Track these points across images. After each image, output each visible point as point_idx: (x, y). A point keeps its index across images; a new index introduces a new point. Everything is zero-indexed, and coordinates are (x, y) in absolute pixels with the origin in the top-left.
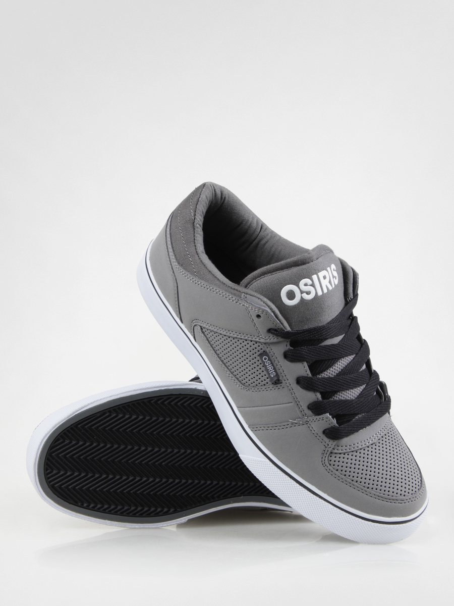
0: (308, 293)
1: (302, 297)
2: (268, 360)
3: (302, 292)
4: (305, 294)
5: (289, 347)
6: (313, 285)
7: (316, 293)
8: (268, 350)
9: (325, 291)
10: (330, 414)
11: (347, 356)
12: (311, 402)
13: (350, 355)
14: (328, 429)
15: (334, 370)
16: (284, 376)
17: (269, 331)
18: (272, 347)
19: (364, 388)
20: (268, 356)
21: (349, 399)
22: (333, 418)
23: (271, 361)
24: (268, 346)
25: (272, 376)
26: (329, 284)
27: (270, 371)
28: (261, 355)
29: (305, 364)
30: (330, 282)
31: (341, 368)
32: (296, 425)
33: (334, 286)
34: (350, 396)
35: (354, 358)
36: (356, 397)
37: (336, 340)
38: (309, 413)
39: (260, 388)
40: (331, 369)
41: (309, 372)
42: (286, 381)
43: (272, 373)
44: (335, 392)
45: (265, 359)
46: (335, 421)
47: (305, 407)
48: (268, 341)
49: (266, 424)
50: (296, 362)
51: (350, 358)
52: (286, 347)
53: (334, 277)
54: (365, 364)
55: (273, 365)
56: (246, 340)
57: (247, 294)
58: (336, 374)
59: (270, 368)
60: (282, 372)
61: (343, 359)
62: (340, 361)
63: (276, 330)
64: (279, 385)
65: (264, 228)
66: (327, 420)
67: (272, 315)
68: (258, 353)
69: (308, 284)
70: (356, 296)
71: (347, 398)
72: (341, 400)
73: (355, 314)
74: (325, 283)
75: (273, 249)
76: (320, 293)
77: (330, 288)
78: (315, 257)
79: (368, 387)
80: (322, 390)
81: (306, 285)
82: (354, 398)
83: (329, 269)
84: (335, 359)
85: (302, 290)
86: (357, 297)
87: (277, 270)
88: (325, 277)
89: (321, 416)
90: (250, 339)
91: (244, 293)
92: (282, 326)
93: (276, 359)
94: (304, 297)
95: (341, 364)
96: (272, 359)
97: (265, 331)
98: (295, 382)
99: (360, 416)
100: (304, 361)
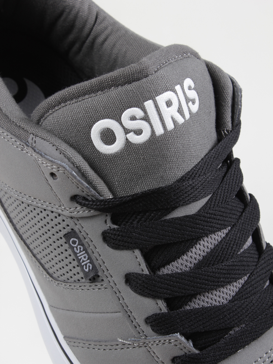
0: (138, 132)
1: (127, 139)
2: (79, 245)
3: (127, 131)
4: (132, 134)
5: (110, 225)
6: (146, 118)
7: (153, 132)
8: (76, 229)
9: (170, 126)
10: (182, 334)
11: (214, 232)
12: (150, 314)
13: (220, 230)
14: (179, 357)
15: (189, 259)
16: (105, 271)
17: (74, 198)
18: (84, 223)
19: (245, 282)
20: (78, 238)
21: (218, 304)
22: (188, 340)
23: (83, 245)
24: (76, 222)
25: (87, 270)
26: (178, 114)
27: (83, 261)
28: (67, 236)
29: (137, 252)
30: (180, 111)
31: (202, 254)
32: (129, 346)
33: (187, 116)
34: (218, 299)
35: (227, 234)
36: (229, 298)
37: (193, 208)
38: (148, 330)
39: (73, 285)
40: (185, 257)
41: (144, 265)
42: (109, 278)
43: (86, 265)
44: (192, 296)
45: (74, 242)
46: (190, 345)
47: (140, 320)
48: (75, 214)
49: (87, 341)
50: (123, 249)
51: (220, 235)
52: (105, 225)
53: (188, 100)
54: (251, 237)
55: (87, 252)
56: (45, 210)
57: (36, 136)
58: (192, 265)
59: (82, 256)
60: (101, 263)
61: (206, 239)
62: (202, 242)
63: (84, 199)
64: (99, 284)
65: (100, 18)
66: (176, 343)
67: (73, 175)
68: (64, 232)
69: (137, 117)
70: (236, 125)
71: (214, 303)
72: (203, 308)
73: (236, 155)
74: (170, 113)
75: (115, 51)
76: (159, 131)
77: (180, 120)
78: (152, 68)
79: (253, 278)
80: (168, 296)
81: (133, 118)
82: (225, 302)
83: (178, 88)
84: (193, 239)
85: (126, 127)
86: (240, 128)
87: (84, 94)
88: (169, 104)
89: (167, 338)
90: (50, 208)
91: (33, 134)
92: (93, 192)
93: (90, 243)
94: (130, 140)
95: (202, 247)
96: (85, 242)
97: (68, 199)
98: (124, 280)
99: (237, 329)
100: (135, 248)
